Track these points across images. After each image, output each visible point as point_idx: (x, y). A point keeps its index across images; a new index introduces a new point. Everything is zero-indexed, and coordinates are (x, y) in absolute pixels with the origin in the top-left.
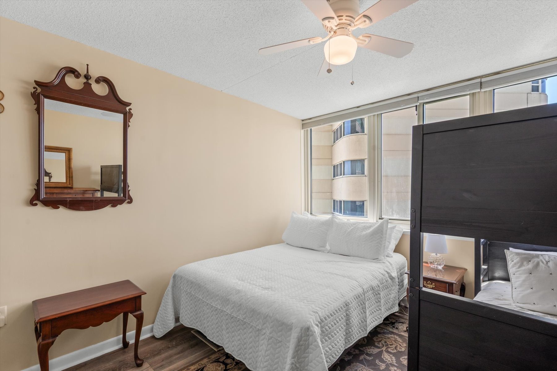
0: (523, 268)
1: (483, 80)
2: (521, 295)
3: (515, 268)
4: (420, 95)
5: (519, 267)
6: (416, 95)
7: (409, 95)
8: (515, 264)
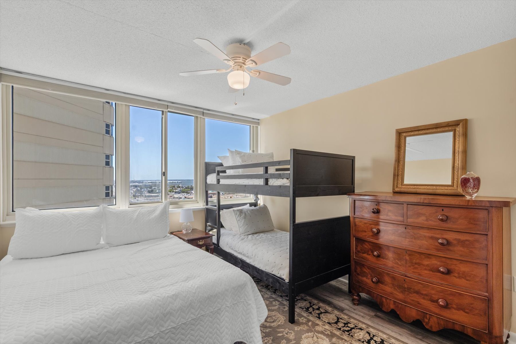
0: (242, 217)
1: (205, 111)
2: (244, 229)
3: (239, 217)
4: (169, 104)
5: (240, 217)
6: (166, 104)
7: (159, 100)
8: (238, 215)
